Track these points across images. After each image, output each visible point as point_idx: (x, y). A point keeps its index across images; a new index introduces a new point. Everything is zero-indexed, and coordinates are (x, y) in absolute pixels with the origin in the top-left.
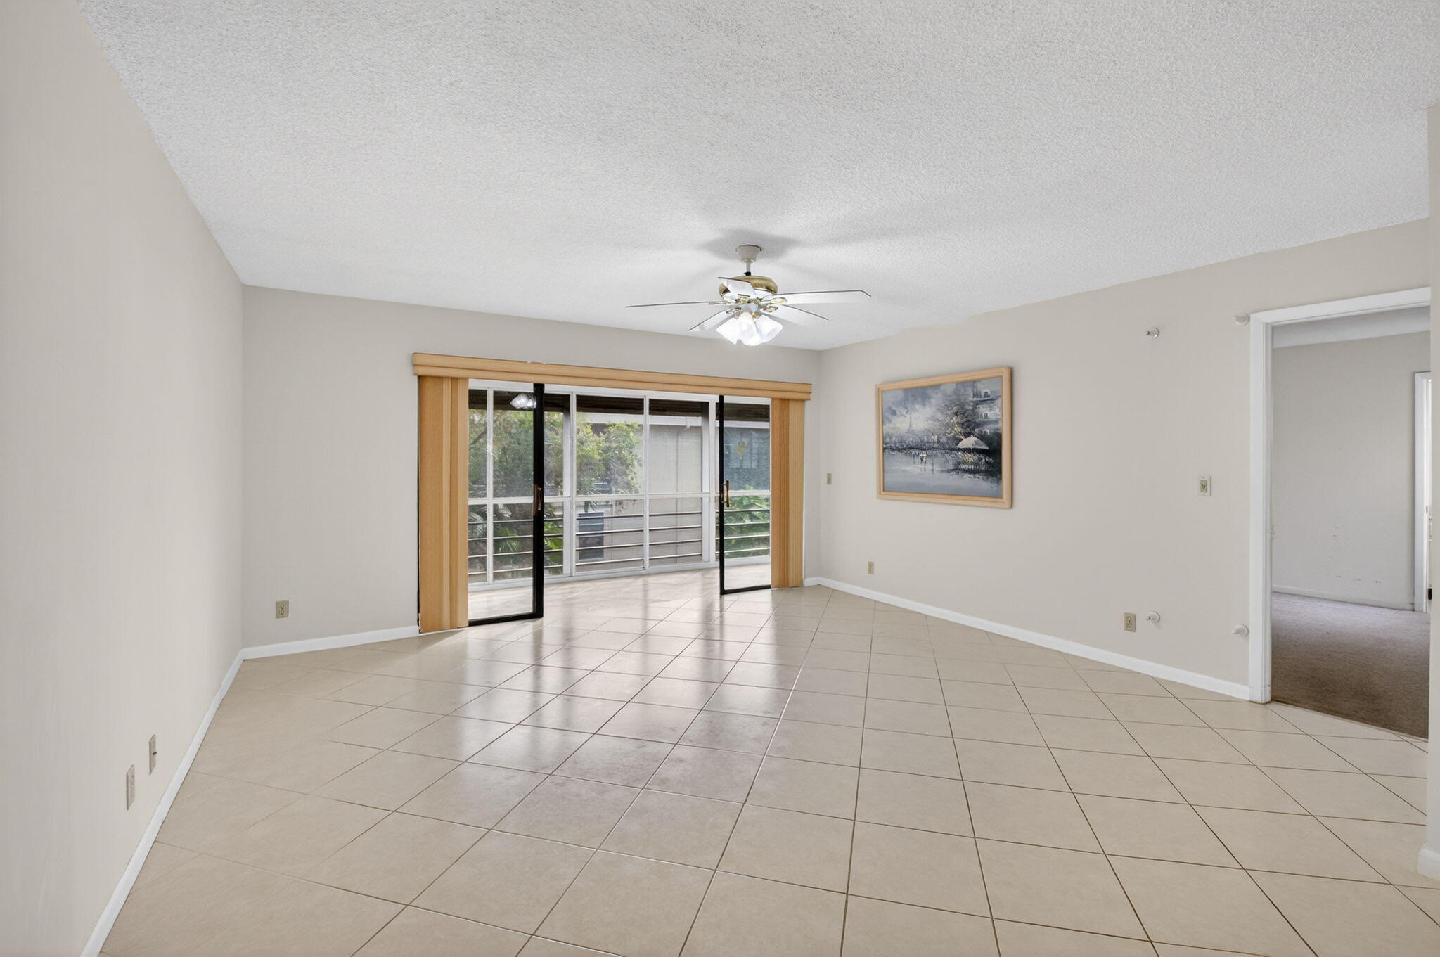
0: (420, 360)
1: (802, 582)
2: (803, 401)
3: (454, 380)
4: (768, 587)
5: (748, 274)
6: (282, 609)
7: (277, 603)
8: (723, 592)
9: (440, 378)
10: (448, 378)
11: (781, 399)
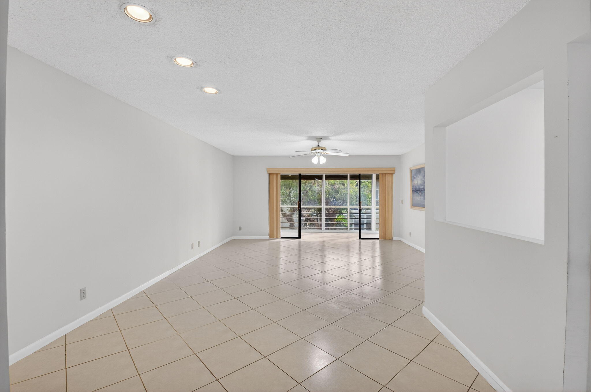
0: (269, 170)
1: (392, 239)
2: (393, 174)
3: (277, 174)
4: (378, 239)
5: (319, 146)
6: (240, 229)
7: (239, 227)
8: (360, 238)
9: (274, 174)
10: (275, 174)
11: (382, 174)
